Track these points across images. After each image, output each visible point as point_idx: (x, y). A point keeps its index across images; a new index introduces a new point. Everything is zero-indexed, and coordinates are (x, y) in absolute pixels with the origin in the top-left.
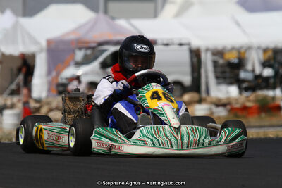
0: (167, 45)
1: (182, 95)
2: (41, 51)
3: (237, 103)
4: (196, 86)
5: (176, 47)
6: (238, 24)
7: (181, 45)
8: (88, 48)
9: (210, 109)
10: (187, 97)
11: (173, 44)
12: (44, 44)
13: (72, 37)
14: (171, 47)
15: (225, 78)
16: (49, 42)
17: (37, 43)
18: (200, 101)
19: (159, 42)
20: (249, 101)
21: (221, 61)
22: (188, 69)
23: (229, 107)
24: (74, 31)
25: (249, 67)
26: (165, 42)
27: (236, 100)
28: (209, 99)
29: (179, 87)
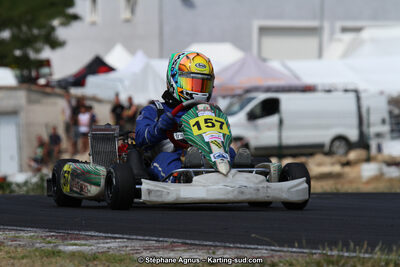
0: (329, 91)
1: (347, 153)
4: (363, 143)
5: (341, 94)
7: (346, 91)
8: (233, 96)
9: (380, 170)
10: (353, 155)
11: (336, 90)
14: (334, 94)
18: (368, 159)
19: (320, 88)
21: (396, 111)
22: (355, 121)
26: (327, 88)
28: (380, 157)
29: (343, 143)
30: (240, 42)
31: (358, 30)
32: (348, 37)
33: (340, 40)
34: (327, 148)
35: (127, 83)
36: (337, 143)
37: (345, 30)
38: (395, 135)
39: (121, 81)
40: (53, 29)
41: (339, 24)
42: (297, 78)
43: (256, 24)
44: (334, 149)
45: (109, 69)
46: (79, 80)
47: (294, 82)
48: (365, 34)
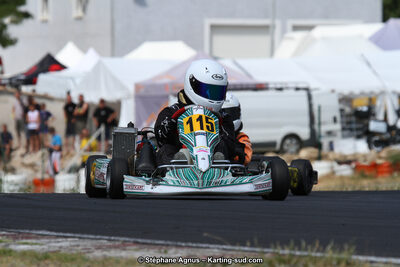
0: (280, 89)
1: (298, 151)
2: (129, 97)
3: (365, 161)
4: (314, 142)
5: (292, 92)
6: (368, 64)
7: (297, 89)
9: (332, 168)
10: (304, 154)
11: (287, 88)
12: (132, 89)
13: (166, 80)
14: (285, 92)
15: (351, 130)
16: (138, 87)
17: (123, 88)
18: (319, 158)
19: (271, 86)
20: (380, 158)
21: (348, 110)
22: (306, 119)
23: (353, 165)
24: (168, 74)
25: (381, 116)
26: (279, 86)
27: (365, 156)
28: (331, 155)
29: (294, 141)
30: (192, 41)
31: (310, 28)
32: (299, 35)
33: (292, 39)
34: (278, 147)
35: (78, 81)
36: (288, 141)
37: (296, 28)
38: (346, 133)
39: (72, 79)
40: (4, 26)
41: (291, 23)
42: (249, 76)
43: (208, 22)
44: (285, 147)
45: (61, 67)
46: (31, 79)
47: (246, 81)
48: (317, 33)
